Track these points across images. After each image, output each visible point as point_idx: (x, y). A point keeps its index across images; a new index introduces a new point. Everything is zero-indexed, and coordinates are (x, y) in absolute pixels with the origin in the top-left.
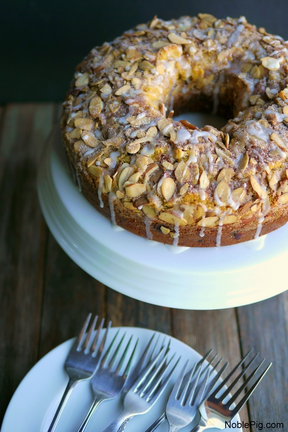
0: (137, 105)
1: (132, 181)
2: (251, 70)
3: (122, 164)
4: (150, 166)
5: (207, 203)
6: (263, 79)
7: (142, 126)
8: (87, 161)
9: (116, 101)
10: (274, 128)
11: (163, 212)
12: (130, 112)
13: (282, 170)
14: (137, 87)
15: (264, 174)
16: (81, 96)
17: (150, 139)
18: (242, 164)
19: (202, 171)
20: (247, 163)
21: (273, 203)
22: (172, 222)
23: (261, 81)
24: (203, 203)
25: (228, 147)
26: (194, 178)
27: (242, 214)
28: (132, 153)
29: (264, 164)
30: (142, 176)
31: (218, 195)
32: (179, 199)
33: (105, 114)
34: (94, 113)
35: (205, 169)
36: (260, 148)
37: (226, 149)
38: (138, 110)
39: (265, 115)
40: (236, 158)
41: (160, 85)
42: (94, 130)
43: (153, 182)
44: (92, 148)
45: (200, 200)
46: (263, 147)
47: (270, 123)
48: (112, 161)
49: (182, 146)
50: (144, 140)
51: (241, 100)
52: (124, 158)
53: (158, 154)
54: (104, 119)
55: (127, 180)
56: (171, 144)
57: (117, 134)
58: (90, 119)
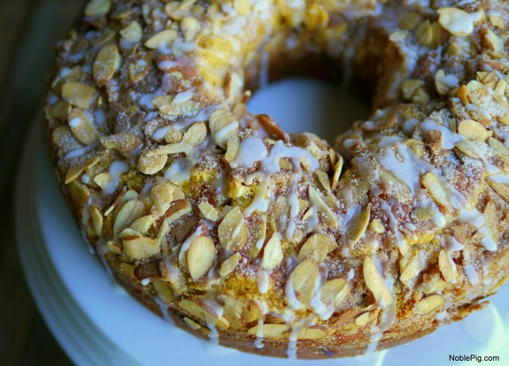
0: (178, 75)
1: (137, 229)
2: (416, 27)
3: (128, 189)
4: (177, 205)
5: (271, 298)
6: (435, 48)
7: (180, 119)
8: (68, 169)
9: (144, 59)
10: (432, 160)
11: (186, 297)
12: (164, 87)
13: (432, 250)
14: (189, 36)
15: (395, 255)
16: (90, 35)
17: (188, 149)
18: (354, 227)
19: (273, 232)
20: (365, 228)
21: (404, 313)
22: (202, 318)
23: (431, 53)
24: (262, 298)
25: (334, 187)
26: (255, 245)
27: (337, 327)
28: (147, 172)
29: (397, 234)
30: (157, 221)
31: (294, 286)
32: (218, 282)
33: (119, 81)
34: (100, 76)
35: (278, 229)
36: (396, 200)
37: (329, 191)
38: (178, 86)
39: (422, 130)
40: (345, 213)
41: (236, 36)
42: (95, 107)
43: (176, 238)
44: (84, 145)
45: (256, 291)
46: (403, 200)
47: (428, 149)
48: (110, 180)
49: (244, 176)
50: (176, 149)
51: (387, 84)
52: (132, 179)
53: (195, 183)
54: (114, 93)
55: (128, 226)
56: (224, 165)
57: (132, 127)
58: (91, 85)
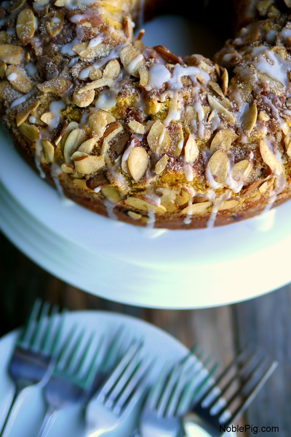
0: (88, 25)
1: (83, 152)
3: (69, 122)
4: (111, 127)
5: (195, 184)
7: (97, 60)
8: (16, 115)
9: (57, 17)
11: (131, 196)
12: (78, 36)
15: (279, 135)
16: (4, 4)
17: (110, 82)
18: (246, 120)
19: (188, 135)
20: (255, 120)
22: (144, 209)
24: (189, 185)
25: (226, 93)
26: (177, 146)
27: (246, 196)
28: (82, 105)
29: (280, 120)
30: (98, 142)
31: (211, 172)
32: (154, 179)
33: (41, 38)
34: (24, 37)
35: (192, 132)
36: (274, 94)
37: (223, 97)
38: (90, 33)
39: (282, 38)
40: (237, 110)
42: (25, 63)
43: (116, 152)
44: (24, 94)
45: (185, 181)
46: (279, 94)
47: (289, 51)
48: (52, 118)
49: (158, 95)
50: (99, 84)
51: (244, 6)
52: (70, 113)
53: (121, 108)
54: (38, 47)
55: (76, 150)
56: (141, 90)
57: (60, 72)
58: (17, 45)
